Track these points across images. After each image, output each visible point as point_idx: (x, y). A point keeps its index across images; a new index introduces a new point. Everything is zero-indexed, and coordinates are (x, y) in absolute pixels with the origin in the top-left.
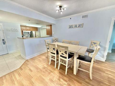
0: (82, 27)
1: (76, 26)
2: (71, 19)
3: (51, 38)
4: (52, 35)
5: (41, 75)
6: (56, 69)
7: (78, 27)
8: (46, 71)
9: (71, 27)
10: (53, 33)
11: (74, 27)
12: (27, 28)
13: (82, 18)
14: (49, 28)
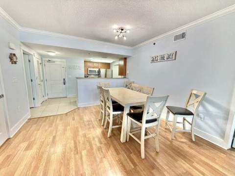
0: (173, 58)
1: (163, 58)
2: (154, 44)
3: (125, 80)
4: (125, 75)
5: (79, 127)
6: (102, 127)
7: (166, 60)
8: (89, 124)
9: (154, 60)
10: (128, 72)
11: (159, 60)
12: (95, 65)
13: (175, 40)
14: (122, 63)
